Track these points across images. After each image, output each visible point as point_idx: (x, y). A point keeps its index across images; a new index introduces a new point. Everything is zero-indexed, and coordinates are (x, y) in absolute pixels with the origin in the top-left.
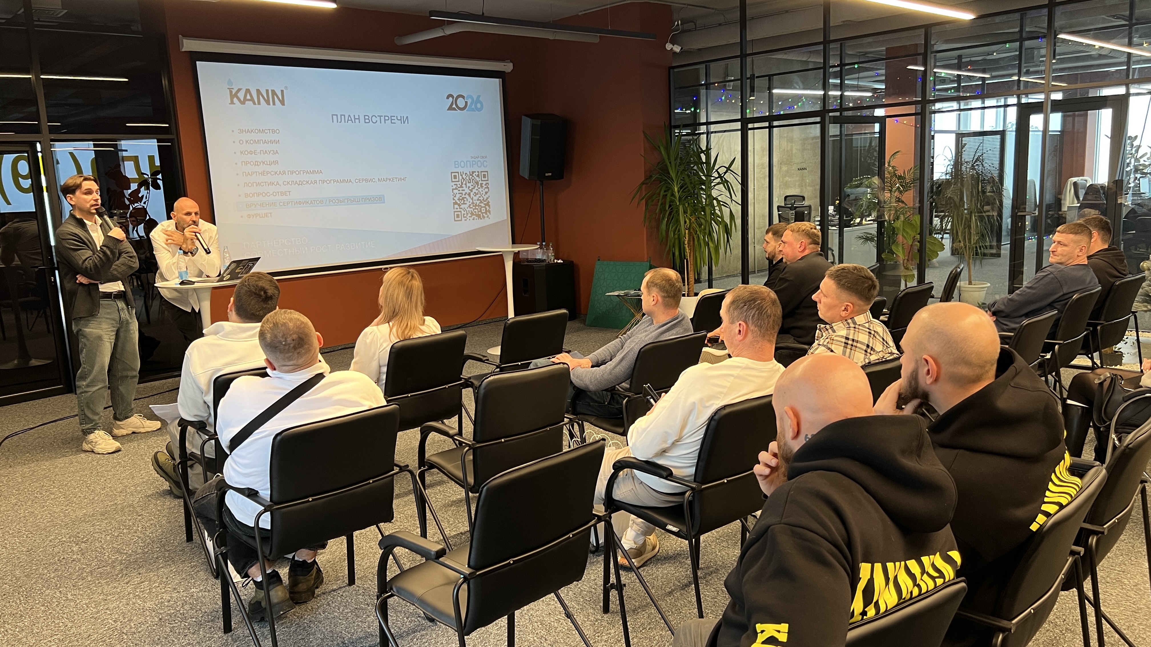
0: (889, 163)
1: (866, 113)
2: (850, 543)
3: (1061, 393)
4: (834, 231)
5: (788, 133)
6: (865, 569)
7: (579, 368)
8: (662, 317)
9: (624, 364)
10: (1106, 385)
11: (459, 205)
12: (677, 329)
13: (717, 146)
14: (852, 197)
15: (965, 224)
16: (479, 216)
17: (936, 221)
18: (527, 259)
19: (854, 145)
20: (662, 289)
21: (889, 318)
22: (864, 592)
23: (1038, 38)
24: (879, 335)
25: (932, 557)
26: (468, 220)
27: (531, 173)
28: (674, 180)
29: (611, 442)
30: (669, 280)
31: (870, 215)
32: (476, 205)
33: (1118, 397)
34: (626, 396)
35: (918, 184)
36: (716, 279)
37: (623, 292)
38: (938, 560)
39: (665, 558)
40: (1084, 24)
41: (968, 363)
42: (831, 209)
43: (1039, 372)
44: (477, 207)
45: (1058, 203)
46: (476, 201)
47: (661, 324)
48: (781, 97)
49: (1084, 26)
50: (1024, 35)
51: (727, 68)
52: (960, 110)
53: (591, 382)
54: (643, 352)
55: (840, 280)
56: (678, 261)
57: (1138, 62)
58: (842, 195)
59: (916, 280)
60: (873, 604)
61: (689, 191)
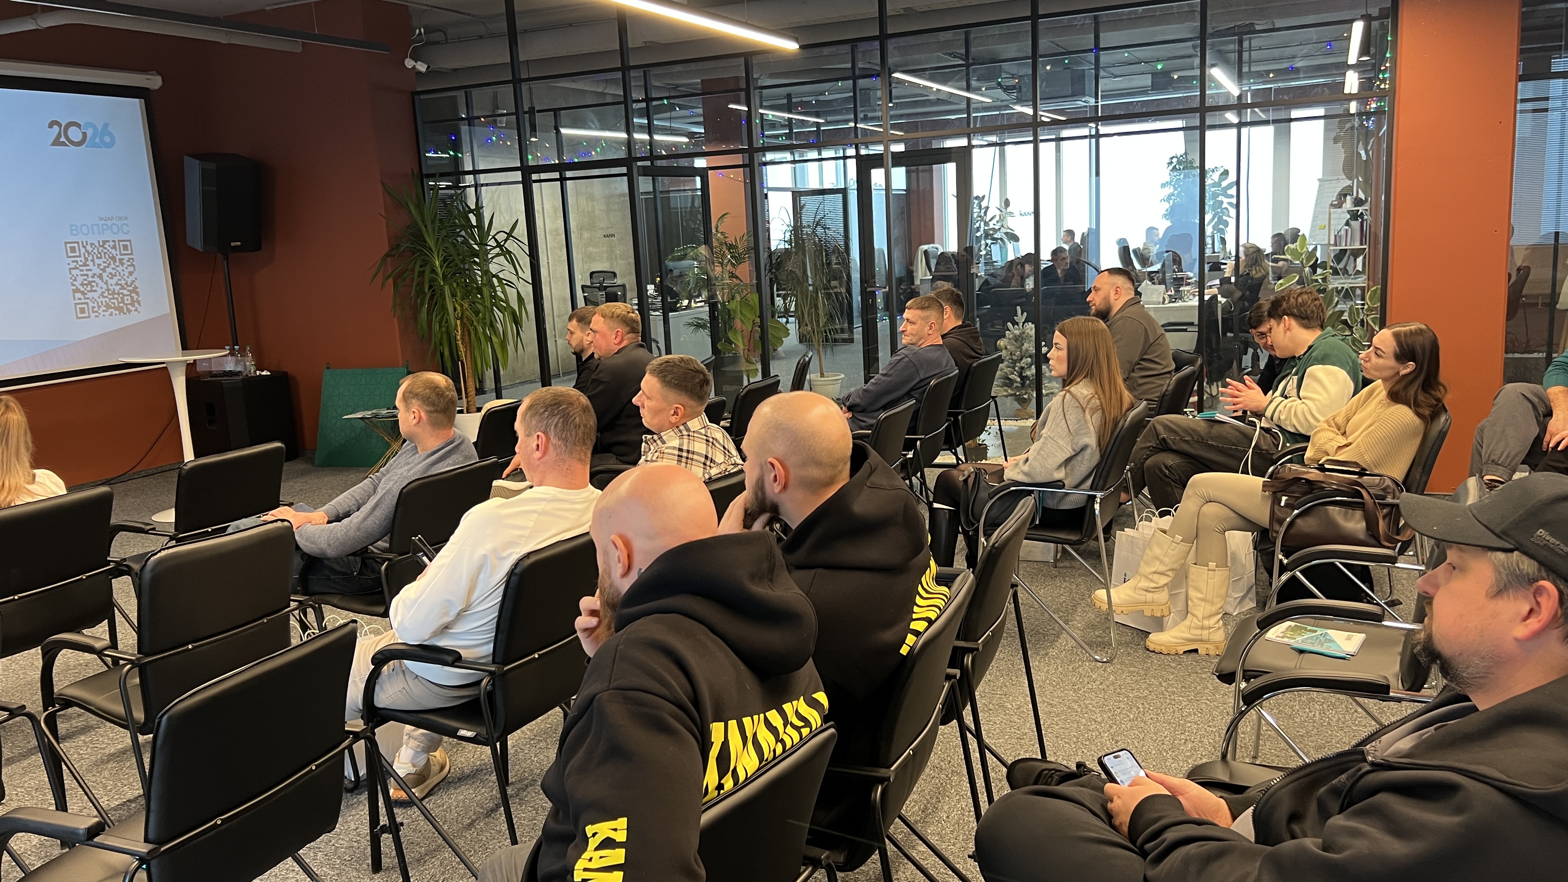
0: (717, 228)
1: (684, 162)
2: (696, 701)
3: (927, 497)
4: (656, 316)
5: (586, 188)
6: (717, 729)
7: (309, 525)
8: (431, 441)
9: (378, 513)
10: (971, 481)
11: (83, 293)
12: (454, 457)
13: (491, 204)
14: (676, 273)
15: (811, 303)
16: (120, 310)
17: (779, 302)
18: (210, 372)
19: (672, 206)
20: (426, 400)
21: (731, 423)
22: (719, 759)
23: (871, 76)
24: (719, 443)
25: (794, 703)
26: (101, 316)
27: (206, 241)
28: (433, 249)
29: (366, 628)
30: (434, 387)
31: (700, 295)
32: (114, 293)
33: (983, 494)
34: (384, 560)
35: (753, 255)
36: (506, 388)
37: (370, 413)
38: (802, 706)
39: (459, 779)
40: (920, 63)
41: (818, 464)
42: (651, 289)
43: (902, 475)
44: (116, 296)
45: (910, 275)
46: (114, 287)
47: (429, 452)
48: (572, 139)
49: (919, 65)
50: (857, 72)
51: (495, 97)
52: (794, 162)
53: (329, 545)
54: (407, 493)
55: (665, 376)
56: (449, 364)
57: (977, 110)
58: (662, 271)
59: (760, 374)
60: (730, 772)
61: (456, 265)
